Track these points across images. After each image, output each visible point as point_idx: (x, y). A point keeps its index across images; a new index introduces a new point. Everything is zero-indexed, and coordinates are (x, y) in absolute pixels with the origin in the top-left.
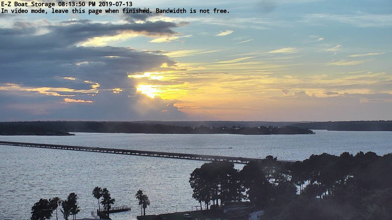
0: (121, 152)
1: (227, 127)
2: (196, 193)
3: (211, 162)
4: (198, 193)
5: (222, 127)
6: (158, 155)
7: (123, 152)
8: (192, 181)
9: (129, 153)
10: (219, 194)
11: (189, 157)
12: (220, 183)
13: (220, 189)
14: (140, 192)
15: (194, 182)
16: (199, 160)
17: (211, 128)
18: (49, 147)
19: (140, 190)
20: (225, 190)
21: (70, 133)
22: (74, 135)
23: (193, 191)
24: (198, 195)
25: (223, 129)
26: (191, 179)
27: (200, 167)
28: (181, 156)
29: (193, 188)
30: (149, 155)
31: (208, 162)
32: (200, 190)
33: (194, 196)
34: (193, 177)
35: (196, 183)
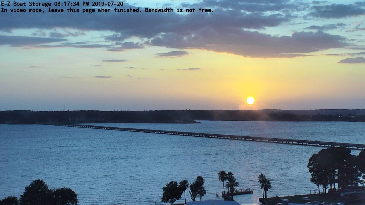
0: (244, 139)
1: (342, 115)
2: (314, 177)
3: (328, 148)
4: (316, 178)
5: (338, 115)
6: (278, 142)
7: (245, 139)
8: (310, 166)
9: (251, 140)
10: (336, 178)
11: (307, 144)
12: (337, 167)
13: (337, 173)
14: (262, 176)
15: (312, 167)
16: (317, 146)
17: (328, 116)
18: (177, 134)
19: (262, 174)
20: (342, 175)
21: (197, 121)
22: (200, 123)
23: (312, 175)
24: (316, 179)
25: (339, 117)
26: (310, 164)
27: (318, 153)
28: (299, 142)
29: (311, 172)
30: (269, 141)
31: (326, 148)
32: (318, 174)
33: (313, 180)
34: (312, 162)
35: (314, 167)
